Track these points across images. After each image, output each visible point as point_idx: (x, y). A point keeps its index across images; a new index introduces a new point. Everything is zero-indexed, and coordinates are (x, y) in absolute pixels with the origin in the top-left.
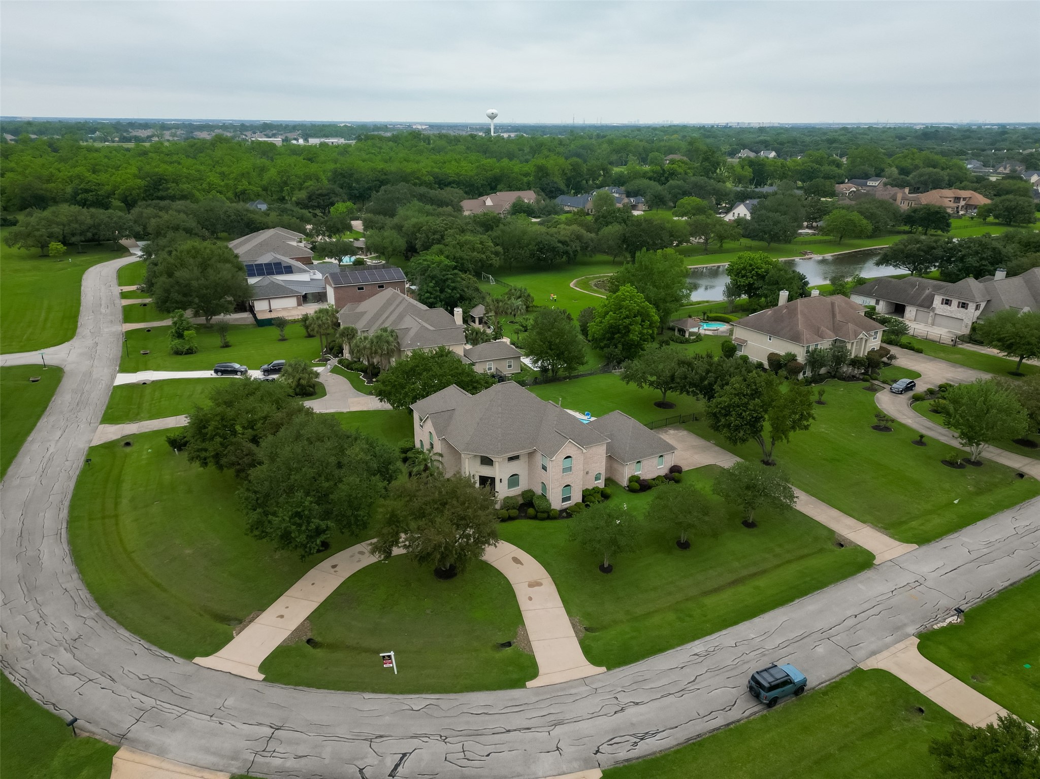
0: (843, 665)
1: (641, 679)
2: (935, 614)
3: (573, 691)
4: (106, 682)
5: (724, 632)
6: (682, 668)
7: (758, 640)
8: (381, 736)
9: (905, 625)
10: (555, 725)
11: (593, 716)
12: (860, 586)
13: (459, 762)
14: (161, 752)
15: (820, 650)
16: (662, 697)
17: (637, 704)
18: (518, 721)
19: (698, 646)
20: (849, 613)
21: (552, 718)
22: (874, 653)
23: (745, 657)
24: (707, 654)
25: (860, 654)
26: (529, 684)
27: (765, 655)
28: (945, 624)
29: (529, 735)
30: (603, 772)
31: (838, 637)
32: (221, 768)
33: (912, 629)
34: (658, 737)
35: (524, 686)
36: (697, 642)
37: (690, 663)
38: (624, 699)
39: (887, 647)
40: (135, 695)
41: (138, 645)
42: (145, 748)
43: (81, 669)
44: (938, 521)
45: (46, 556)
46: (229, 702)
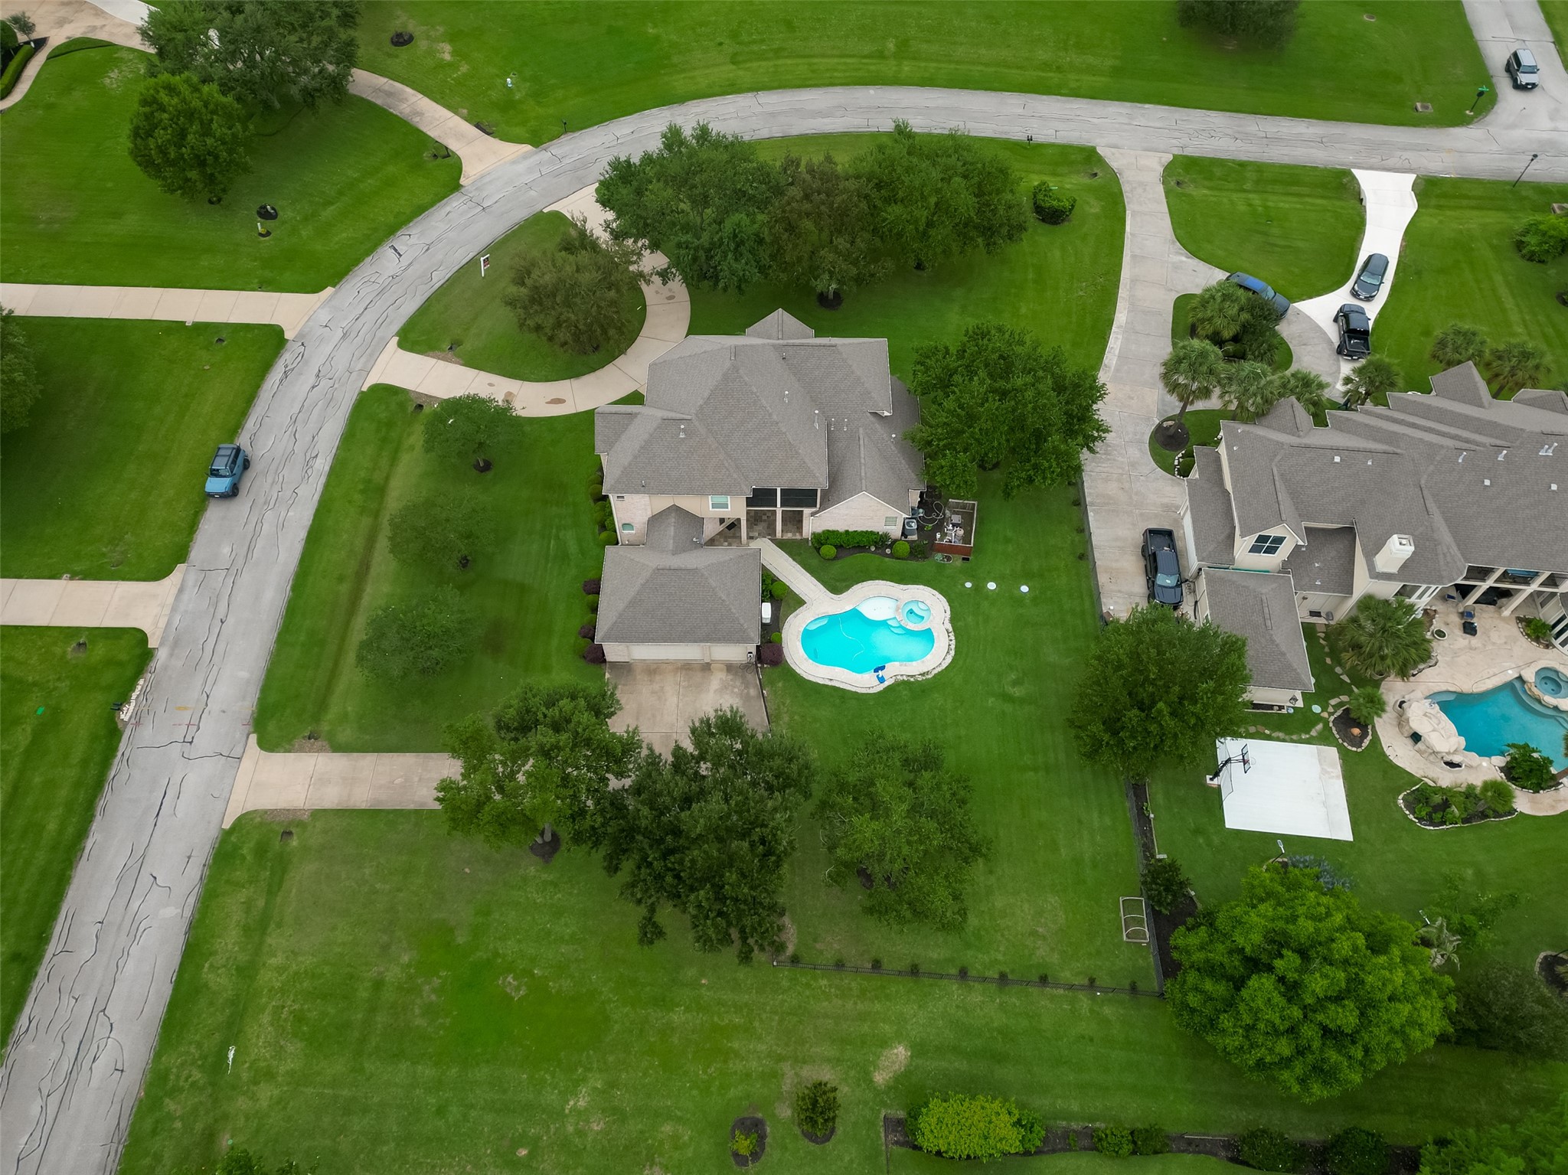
0: (197, 553)
1: (332, 404)
2: (149, 701)
3: (363, 360)
5: (317, 497)
6: (314, 438)
7: (283, 514)
8: (427, 250)
9: (171, 655)
10: (345, 334)
11: (330, 358)
12: (244, 674)
13: (368, 278)
14: (514, 162)
15: (226, 550)
16: (303, 406)
17: (313, 387)
18: (370, 317)
19: (323, 465)
20: (231, 621)
21: (353, 335)
22: (181, 590)
23: (277, 487)
24: (308, 465)
25: (192, 578)
26: (396, 339)
27: (265, 503)
28: (134, 696)
29: (352, 317)
30: (287, 340)
31: (221, 579)
32: (475, 183)
33: (162, 656)
34: (278, 382)
35: (397, 334)
36: (327, 468)
37: (312, 446)
38: (325, 383)
39: (174, 609)
40: (582, 156)
42: (525, 157)
43: (635, 135)
44: (229, 942)
45: (826, 120)
46: (533, 193)
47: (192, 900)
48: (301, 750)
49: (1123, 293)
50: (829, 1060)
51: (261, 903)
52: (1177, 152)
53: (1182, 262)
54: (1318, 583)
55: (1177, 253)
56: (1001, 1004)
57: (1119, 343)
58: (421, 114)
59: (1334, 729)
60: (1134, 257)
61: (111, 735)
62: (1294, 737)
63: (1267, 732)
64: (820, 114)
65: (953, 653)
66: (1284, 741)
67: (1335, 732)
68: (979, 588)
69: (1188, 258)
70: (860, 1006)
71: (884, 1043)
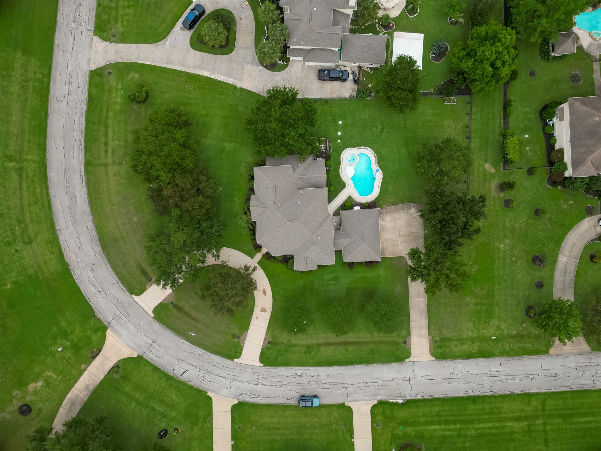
0: (340, 401)
1: (271, 375)
2: (396, 396)
3: (247, 370)
4: (104, 295)
5: (314, 368)
6: (287, 377)
7: (323, 377)
8: (182, 360)
9: (380, 395)
10: (234, 380)
11: (247, 382)
12: (385, 370)
13: (201, 380)
14: (120, 336)
15: (339, 391)
16: (272, 385)
17: (263, 384)
18: (224, 373)
19: (300, 370)
20: (366, 381)
21: (234, 377)
22: (356, 401)
23: (312, 383)
24: (301, 375)
25: (351, 398)
26: (235, 360)
27: (318, 385)
28: (394, 401)
29: (224, 380)
30: (238, 402)
31: (351, 389)
32: (136, 350)
33: (380, 398)
34: (261, 398)
35: (233, 360)
36: (301, 368)
37: (292, 376)
38: (261, 381)
39: (363, 400)
40: (113, 306)
41: (114, 279)
42: (115, 331)
43: (96, 283)
44: (466, 347)
45: (78, 195)
46: (141, 323)
47: (456, 361)
48: (410, 345)
49: (191, 71)
50: (490, 184)
51: (454, 342)
52: (91, 33)
53: (170, 43)
54: (347, 25)
55: (164, 44)
56: (474, 139)
57: (221, 76)
58: (87, 386)
59: (388, 31)
60: (168, 63)
61: (408, 403)
62: (391, 44)
63: (389, 52)
64: (73, 198)
65: (366, 147)
66: (392, 47)
67: (389, 31)
68: (340, 138)
69: (167, 40)
70: (476, 176)
71: (485, 170)
